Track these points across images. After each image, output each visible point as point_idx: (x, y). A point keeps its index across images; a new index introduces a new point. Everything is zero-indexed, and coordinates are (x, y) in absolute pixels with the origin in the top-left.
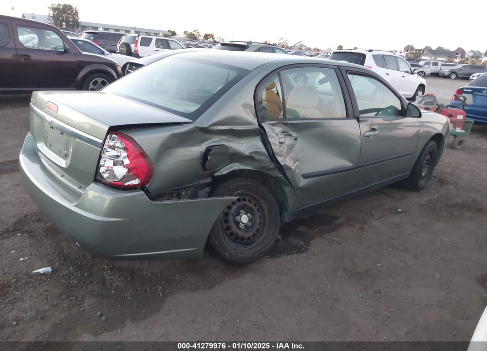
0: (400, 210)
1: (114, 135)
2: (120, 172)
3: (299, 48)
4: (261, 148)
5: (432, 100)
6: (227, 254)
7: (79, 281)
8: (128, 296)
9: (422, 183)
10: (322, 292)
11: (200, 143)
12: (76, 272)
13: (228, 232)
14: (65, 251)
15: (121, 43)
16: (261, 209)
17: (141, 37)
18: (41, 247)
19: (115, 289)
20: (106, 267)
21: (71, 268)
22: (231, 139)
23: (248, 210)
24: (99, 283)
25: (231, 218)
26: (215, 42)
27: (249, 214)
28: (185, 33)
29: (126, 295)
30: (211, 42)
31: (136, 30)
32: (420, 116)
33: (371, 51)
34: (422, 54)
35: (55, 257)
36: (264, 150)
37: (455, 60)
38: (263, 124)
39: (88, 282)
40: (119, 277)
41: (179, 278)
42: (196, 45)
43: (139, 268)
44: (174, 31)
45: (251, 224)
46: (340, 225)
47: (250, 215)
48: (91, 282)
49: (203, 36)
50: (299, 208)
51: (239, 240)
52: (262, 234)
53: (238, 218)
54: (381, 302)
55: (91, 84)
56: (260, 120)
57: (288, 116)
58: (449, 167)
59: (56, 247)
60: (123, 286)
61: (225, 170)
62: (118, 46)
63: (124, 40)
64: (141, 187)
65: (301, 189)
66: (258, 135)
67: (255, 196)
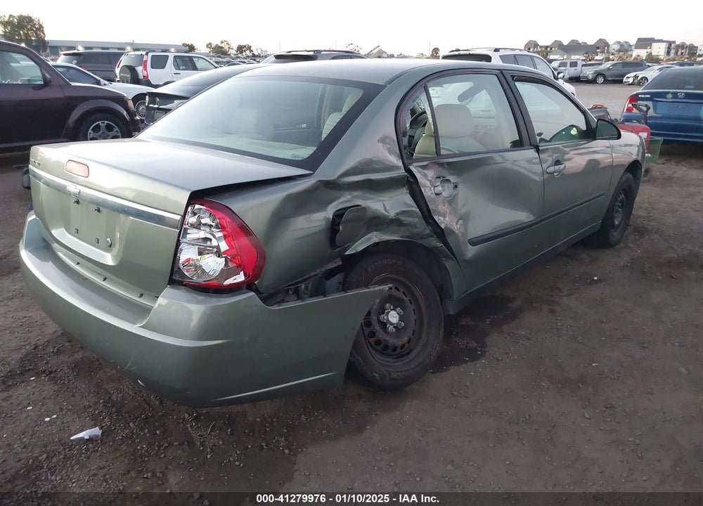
0: (596, 278)
1: (197, 206)
2: (213, 265)
3: (377, 55)
4: (411, 206)
5: (603, 114)
6: (377, 375)
7: (151, 445)
8: (235, 461)
9: (615, 235)
10: (528, 417)
11: (323, 206)
12: (142, 429)
13: (372, 340)
14: (114, 397)
15: (121, 66)
16: (415, 300)
17: (150, 54)
18: (73, 396)
19: (212, 450)
20: (187, 416)
21: (131, 424)
22: (368, 195)
23: (397, 303)
24: (183, 444)
25: (374, 318)
26: (254, 55)
27: (398, 309)
28: (209, 45)
29: (231, 459)
30: (248, 57)
31: (135, 47)
32: (619, 136)
33: (497, 50)
34: (550, 52)
35: (101, 409)
36: (415, 209)
37: (596, 58)
38: (412, 168)
39: (166, 445)
40: (212, 430)
41: (307, 420)
42: (228, 62)
43: (239, 412)
44: (192, 45)
45: (403, 324)
46: (521, 310)
47: (401, 311)
48: (170, 444)
49: (235, 48)
50: (467, 291)
51: (390, 351)
52: (420, 337)
53: (383, 317)
54: (619, 423)
55: (90, 131)
56: (406, 161)
57: (443, 152)
58: (641, 208)
59: (98, 393)
60: (223, 444)
61: (361, 244)
62: (117, 71)
63: (124, 61)
64: (248, 286)
65: (469, 262)
66: (403, 186)
67: (404, 280)
